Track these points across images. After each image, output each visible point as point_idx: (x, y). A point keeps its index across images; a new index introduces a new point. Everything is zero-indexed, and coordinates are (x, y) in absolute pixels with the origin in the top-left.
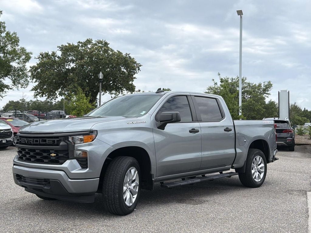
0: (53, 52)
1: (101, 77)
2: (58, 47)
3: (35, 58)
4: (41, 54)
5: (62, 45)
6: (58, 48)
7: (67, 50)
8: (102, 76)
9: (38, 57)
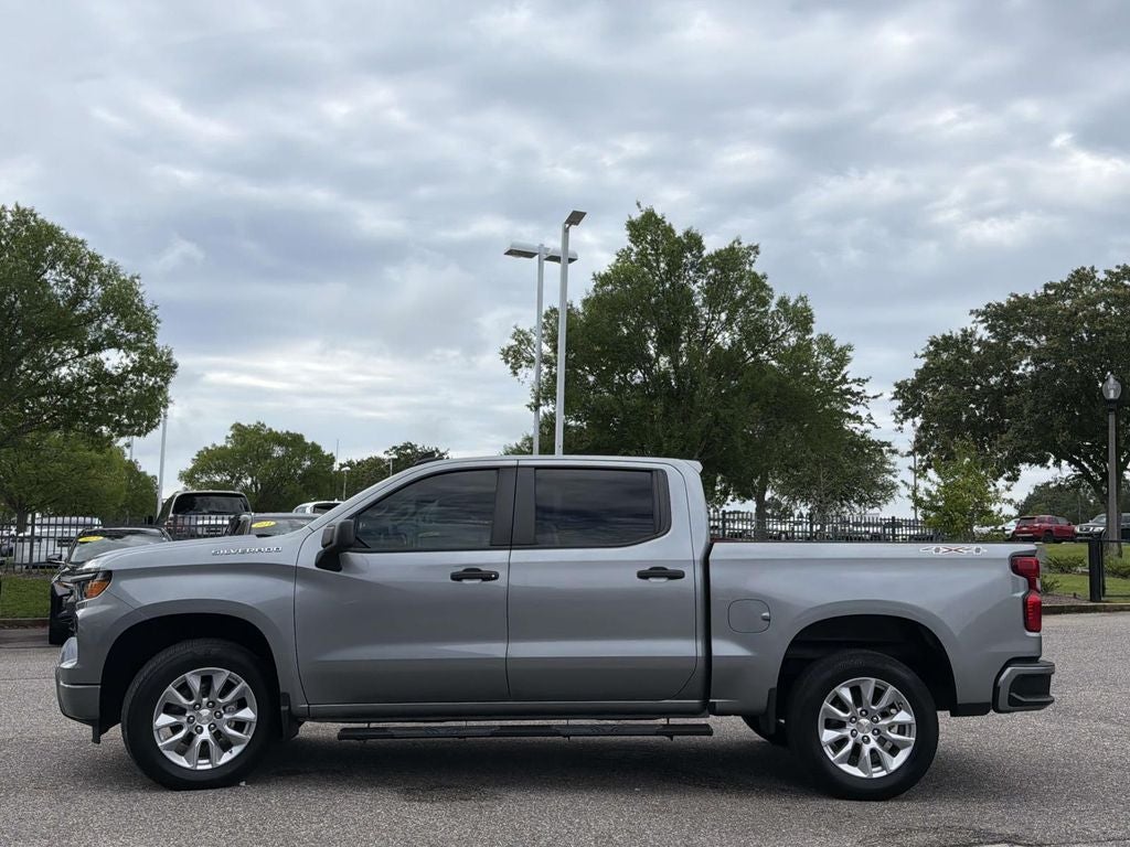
0: (962, 330)
1: (1112, 392)
2: (972, 312)
3: (916, 356)
4: (931, 343)
5: (988, 306)
6: (973, 317)
7: (1003, 317)
8: (1115, 391)
9: (923, 353)
